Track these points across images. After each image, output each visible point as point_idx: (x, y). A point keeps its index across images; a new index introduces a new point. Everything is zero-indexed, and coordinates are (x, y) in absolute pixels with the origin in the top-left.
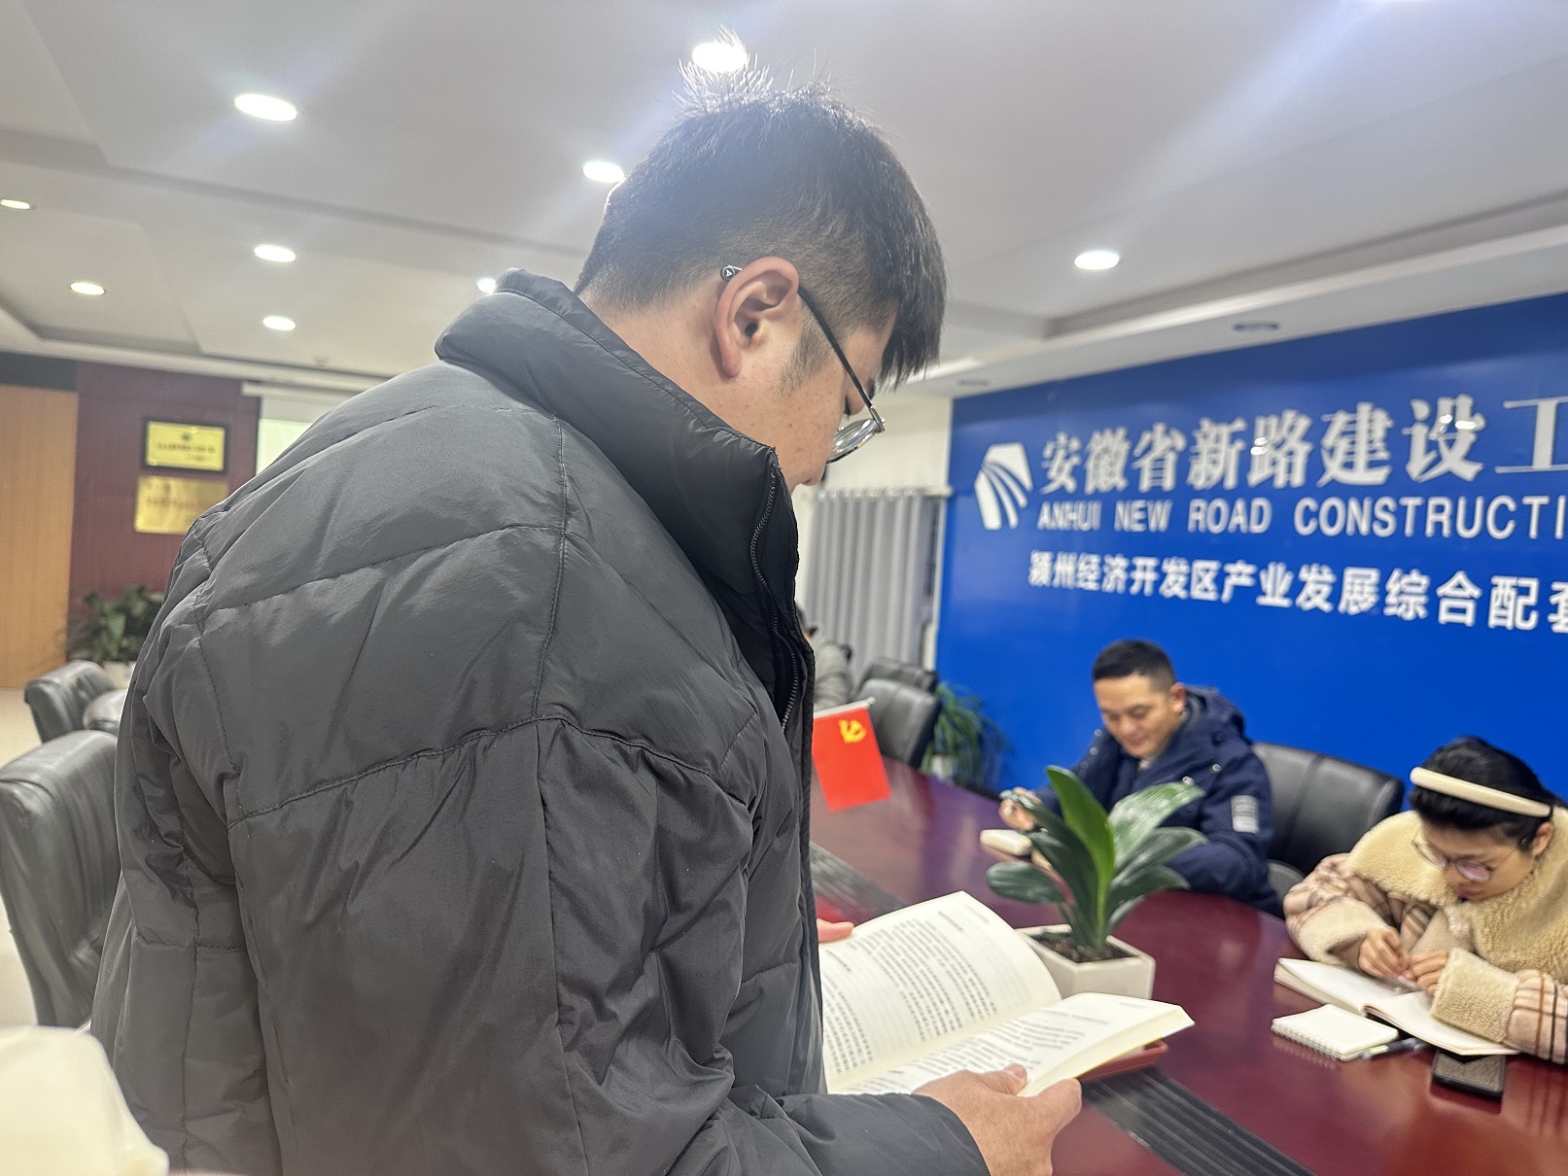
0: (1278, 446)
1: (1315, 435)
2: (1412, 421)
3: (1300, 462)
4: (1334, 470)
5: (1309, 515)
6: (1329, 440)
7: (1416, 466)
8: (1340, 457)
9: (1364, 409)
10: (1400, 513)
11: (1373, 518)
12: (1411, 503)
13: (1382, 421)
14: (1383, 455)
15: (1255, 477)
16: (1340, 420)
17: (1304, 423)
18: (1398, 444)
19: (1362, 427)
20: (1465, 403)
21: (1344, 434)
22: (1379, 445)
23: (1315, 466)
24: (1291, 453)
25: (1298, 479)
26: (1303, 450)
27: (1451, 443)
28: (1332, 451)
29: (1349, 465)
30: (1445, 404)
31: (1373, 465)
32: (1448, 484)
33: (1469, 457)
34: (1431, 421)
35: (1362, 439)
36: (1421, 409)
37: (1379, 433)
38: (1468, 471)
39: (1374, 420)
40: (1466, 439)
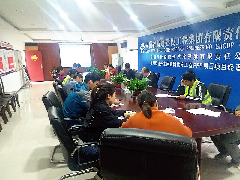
0: (162, 43)
3: (164, 44)
6: (166, 42)
7: (171, 45)
11: (169, 50)
12: (171, 48)
15: (161, 46)
17: (164, 40)
18: (170, 42)
19: (168, 41)
20: (174, 38)
23: (165, 45)
29: (167, 45)
31: (169, 44)
32: (173, 46)
34: (172, 40)
36: (171, 38)
38: (174, 45)
39: (169, 40)
40: (174, 42)
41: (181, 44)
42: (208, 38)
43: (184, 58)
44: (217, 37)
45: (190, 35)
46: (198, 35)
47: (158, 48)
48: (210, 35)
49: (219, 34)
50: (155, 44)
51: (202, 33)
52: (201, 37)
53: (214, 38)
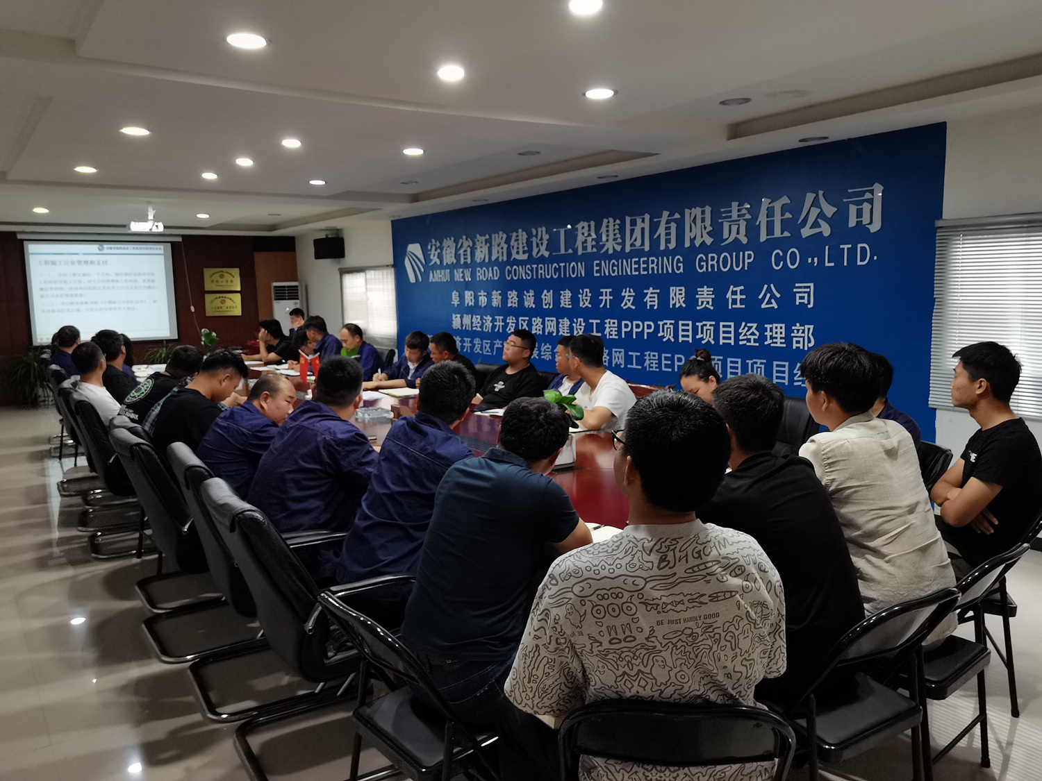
0: (499, 246)
1: (508, 241)
2: (532, 236)
3: (505, 252)
4: (514, 256)
5: (510, 272)
6: (512, 243)
7: (534, 254)
8: (515, 250)
9: (520, 230)
10: (532, 270)
11: (526, 273)
12: (534, 266)
13: (525, 236)
14: (526, 249)
15: (493, 259)
16: (514, 234)
17: (505, 236)
18: (529, 244)
19: (520, 238)
20: (544, 229)
21: (517, 240)
22: (525, 245)
23: (509, 254)
24: (502, 248)
25: (505, 259)
26: (505, 246)
27: (542, 244)
28: (513, 247)
29: (518, 253)
30: (539, 229)
31: (524, 252)
32: (542, 260)
33: (546, 249)
34: (536, 236)
35: (520, 242)
36: (534, 233)
37: (525, 241)
38: (547, 254)
39: (523, 236)
40: (545, 243)
41: (570, 251)
42: (668, 234)
43: (585, 302)
44: (697, 230)
45: (605, 221)
46: (633, 223)
47: (482, 264)
48: (673, 226)
49: (703, 220)
50: (469, 250)
51: (647, 217)
52: (643, 229)
53: (688, 236)
